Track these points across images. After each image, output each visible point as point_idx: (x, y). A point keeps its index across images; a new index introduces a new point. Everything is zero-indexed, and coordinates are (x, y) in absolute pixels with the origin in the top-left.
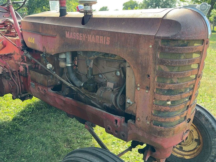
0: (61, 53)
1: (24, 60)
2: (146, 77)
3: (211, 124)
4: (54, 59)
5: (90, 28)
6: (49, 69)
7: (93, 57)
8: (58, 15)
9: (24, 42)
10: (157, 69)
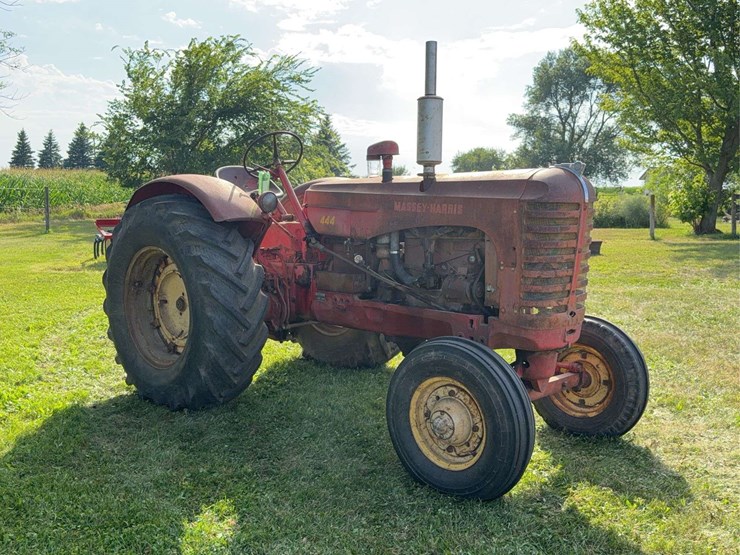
0: (382, 236)
1: (301, 257)
2: (511, 250)
3: (623, 346)
4: (370, 246)
5: (434, 195)
6: (358, 264)
7: (435, 236)
8: (379, 180)
9: (309, 225)
10: (524, 238)
